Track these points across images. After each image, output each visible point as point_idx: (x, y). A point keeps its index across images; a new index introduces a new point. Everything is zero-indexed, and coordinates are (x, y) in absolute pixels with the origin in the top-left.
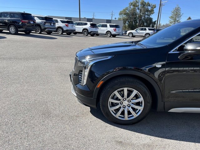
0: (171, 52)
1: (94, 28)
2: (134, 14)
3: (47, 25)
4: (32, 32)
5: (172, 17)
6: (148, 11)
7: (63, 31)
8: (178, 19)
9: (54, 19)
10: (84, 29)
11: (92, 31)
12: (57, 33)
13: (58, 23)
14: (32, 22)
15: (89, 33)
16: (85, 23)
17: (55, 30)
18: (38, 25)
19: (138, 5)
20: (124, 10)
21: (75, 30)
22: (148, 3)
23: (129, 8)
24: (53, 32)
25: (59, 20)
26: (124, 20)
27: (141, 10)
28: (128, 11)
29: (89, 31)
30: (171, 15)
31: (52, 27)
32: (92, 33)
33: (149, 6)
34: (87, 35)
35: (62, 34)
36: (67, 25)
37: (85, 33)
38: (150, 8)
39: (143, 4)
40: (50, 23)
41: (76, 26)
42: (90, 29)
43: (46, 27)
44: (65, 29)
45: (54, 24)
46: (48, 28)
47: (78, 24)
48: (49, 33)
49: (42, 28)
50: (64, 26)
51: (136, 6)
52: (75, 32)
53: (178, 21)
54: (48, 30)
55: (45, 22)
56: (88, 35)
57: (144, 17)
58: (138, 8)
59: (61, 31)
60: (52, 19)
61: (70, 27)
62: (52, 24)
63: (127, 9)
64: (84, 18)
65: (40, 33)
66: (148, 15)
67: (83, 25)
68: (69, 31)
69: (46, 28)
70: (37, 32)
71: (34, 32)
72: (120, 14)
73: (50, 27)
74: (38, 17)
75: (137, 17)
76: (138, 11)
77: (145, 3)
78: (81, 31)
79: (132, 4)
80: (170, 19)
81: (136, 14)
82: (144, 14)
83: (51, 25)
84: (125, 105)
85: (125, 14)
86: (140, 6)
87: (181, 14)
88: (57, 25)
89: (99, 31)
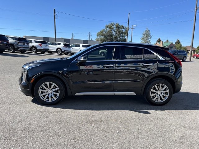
0: (73, 62)
1: (67, 47)
2: (110, 35)
3: (21, 45)
4: (5, 51)
5: (143, 39)
6: (122, 33)
7: (37, 50)
8: (148, 40)
9: (27, 39)
10: (58, 49)
11: (65, 50)
12: (31, 52)
13: (32, 43)
14: (5, 43)
15: (62, 52)
16: (58, 43)
17: (28, 49)
18: (12, 45)
19: (114, 28)
20: (101, 31)
21: (49, 50)
22: (122, 26)
23: (105, 30)
24: (27, 51)
25: (33, 40)
26: (101, 40)
27: (116, 32)
28: (104, 33)
29: (63, 51)
30: (142, 37)
31: (25, 47)
32: (65, 52)
33: (123, 28)
34: (60, 54)
35: (36, 53)
36: (40, 45)
37: (59, 52)
38: (124, 31)
39: (118, 27)
40: (23, 43)
41: (50, 46)
42: (63, 48)
43: (19, 46)
44: (38, 48)
45: (28, 44)
46: (20, 47)
47: (52, 44)
48: (23, 52)
49: (15, 48)
50: (38, 46)
51: (112, 29)
52: (48, 51)
53: (148, 42)
54: (21, 49)
55: (18, 42)
56: (62, 54)
57: (120, 38)
58: (114, 30)
59: (35, 50)
60: (26, 39)
61: (44, 47)
62: (26, 44)
63: (104, 30)
64: (62, 38)
65: (13, 52)
66: (123, 37)
67: (57, 45)
68: (43, 50)
69: (19, 48)
70: (10, 51)
71: (8, 51)
72: (98, 35)
73: (23, 46)
74: (11, 38)
75: (113, 38)
76: (114, 33)
77: (120, 26)
78: (55, 50)
79: (108, 26)
80: (141, 40)
81: (112, 36)
82: (119, 35)
83: (24, 44)
84: (49, 93)
85: (102, 35)
86: (115, 28)
87: (151, 36)
88: (31, 45)
89: (73, 50)
